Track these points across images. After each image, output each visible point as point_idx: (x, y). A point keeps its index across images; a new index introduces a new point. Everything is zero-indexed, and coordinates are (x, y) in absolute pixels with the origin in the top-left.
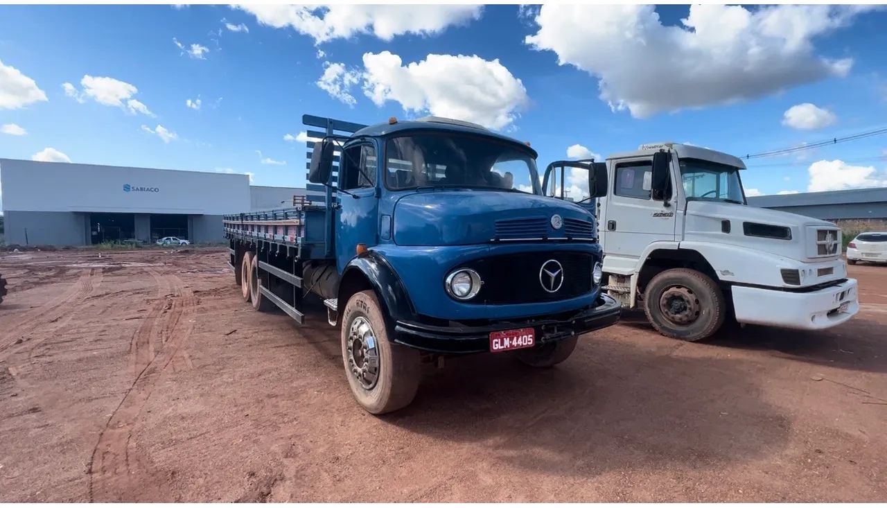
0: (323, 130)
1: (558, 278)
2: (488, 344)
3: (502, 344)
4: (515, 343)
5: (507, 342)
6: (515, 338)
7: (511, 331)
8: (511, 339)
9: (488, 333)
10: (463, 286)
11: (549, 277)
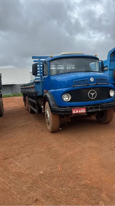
0: (38, 60)
1: (94, 95)
2: (71, 112)
3: (76, 111)
4: (79, 111)
5: (77, 111)
6: (80, 111)
7: (78, 109)
8: (78, 110)
9: (72, 109)
10: (66, 98)
11: (92, 95)
